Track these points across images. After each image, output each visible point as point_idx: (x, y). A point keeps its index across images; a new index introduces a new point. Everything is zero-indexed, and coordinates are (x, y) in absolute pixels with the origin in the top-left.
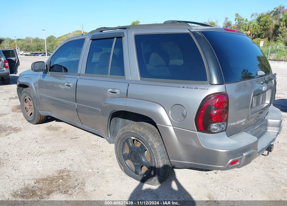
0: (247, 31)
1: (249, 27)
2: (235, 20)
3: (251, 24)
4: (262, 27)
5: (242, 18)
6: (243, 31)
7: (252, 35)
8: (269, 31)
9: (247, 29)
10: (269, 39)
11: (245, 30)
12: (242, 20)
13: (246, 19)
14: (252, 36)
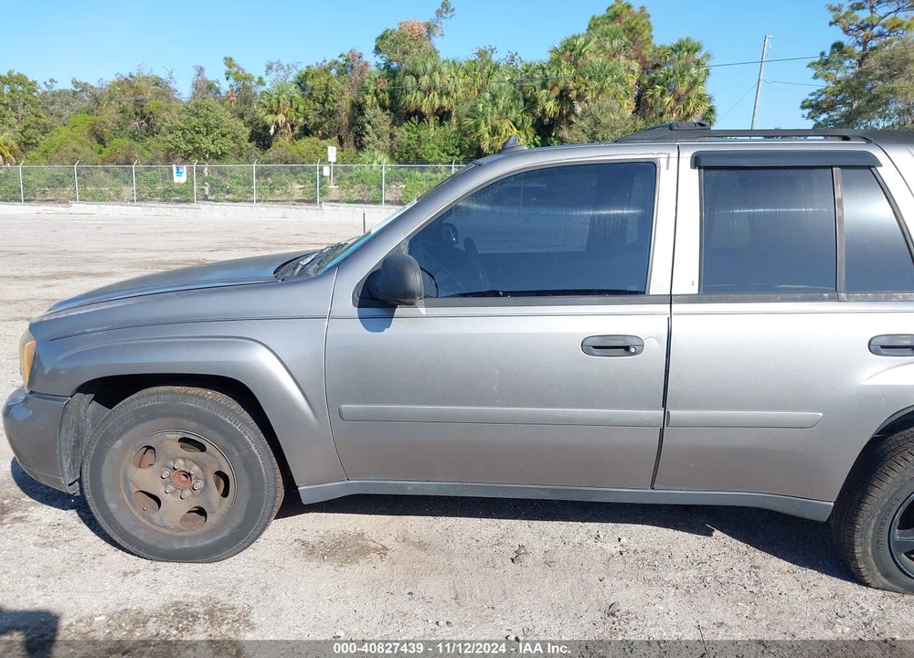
0: (276, 114)
1: (279, 102)
2: (227, 79)
3: (284, 96)
4: (318, 105)
5: (247, 72)
6: (264, 113)
7: (292, 126)
8: (338, 118)
9: (275, 108)
10: (341, 142)
11: (271, 112)
12: (248, 78)
13: (260, 78)
14: (293, 130)
